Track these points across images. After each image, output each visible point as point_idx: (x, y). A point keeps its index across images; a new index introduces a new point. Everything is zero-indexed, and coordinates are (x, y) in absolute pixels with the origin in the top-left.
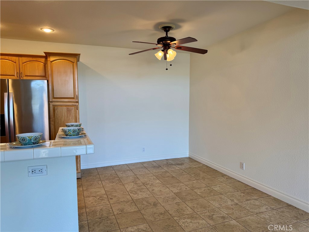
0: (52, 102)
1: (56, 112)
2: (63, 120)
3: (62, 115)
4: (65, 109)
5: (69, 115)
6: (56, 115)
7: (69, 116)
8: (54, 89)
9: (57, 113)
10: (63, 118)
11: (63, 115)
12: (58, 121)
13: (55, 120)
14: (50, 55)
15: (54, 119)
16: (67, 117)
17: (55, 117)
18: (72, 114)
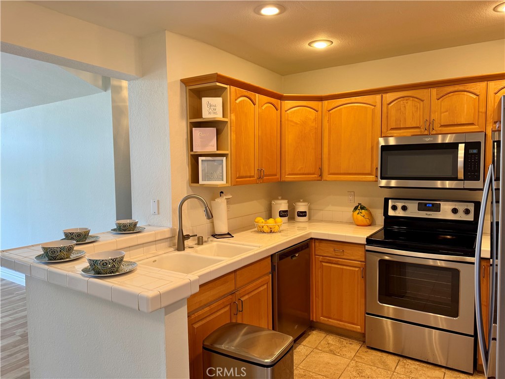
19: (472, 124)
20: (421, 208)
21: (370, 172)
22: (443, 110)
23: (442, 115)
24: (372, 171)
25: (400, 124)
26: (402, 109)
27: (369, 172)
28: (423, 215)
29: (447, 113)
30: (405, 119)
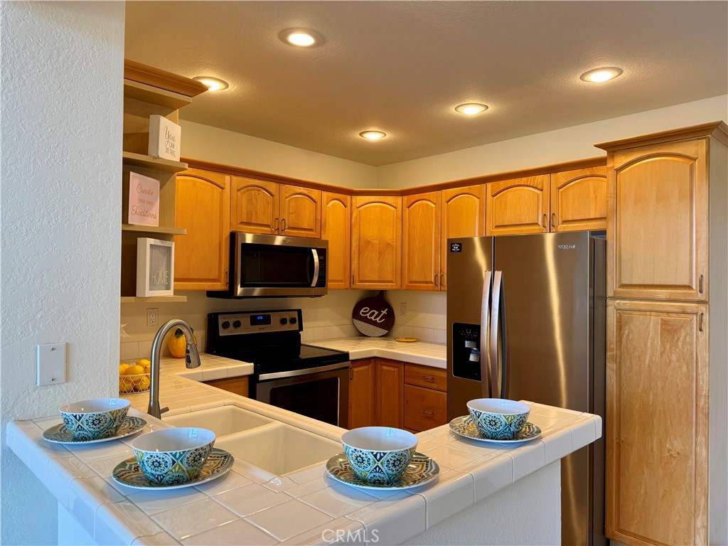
0: (614, 298)
1: (627, 332)
2: (647, 362)
3: (646, 344)
4: (654, 322)
5: (668, 347)
6: (624, 341)
7: (670, 348)
8: (622, 256)
9: (628, 335)
10: (648, 356)
11: (649, 345)
12: (631, 362)
13: (620, 358)
14: (614, 152)
15: (618, 352)
16: (662, 354)
17: (620, 346)
18: (680, 344)
19: (311, 230)
20: (254, 321)
21: (217, 277)
22: (291, 211)
23: (290, 216)
24: (220, 275)
25: (251, 218)
26: (254, 201)
27: (215, 277)
28: (256, 330)
29: (294, 215)
30: (256, 213)
